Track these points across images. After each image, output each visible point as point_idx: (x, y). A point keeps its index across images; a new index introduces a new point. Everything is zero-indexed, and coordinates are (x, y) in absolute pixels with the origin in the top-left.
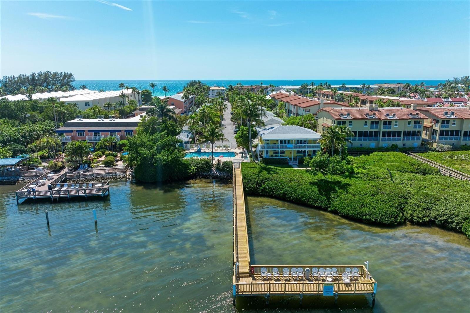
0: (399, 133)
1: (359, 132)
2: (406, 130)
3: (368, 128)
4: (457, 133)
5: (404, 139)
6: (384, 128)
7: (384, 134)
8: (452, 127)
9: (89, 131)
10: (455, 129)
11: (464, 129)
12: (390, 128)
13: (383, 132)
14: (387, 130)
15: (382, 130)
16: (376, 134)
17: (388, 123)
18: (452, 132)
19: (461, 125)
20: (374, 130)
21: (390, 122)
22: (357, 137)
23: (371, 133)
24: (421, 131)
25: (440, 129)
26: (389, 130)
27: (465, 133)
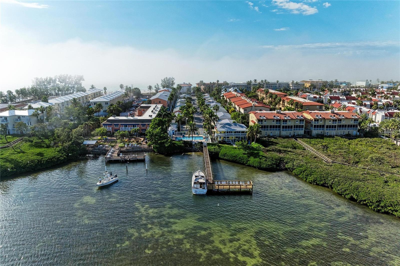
0: (292, 127)
1: (270, 126)
2: (296, 125)
3: (274, 124)
4: (323, 126)
5: (294, 130)
6: (283, 124)
7: (283, 127)
8: (321, 123)
9: (121, 124)
10: (322, 124)
11: (326, 124)
12: (286, 124)
13: (283, 126)
14: (285, 125)
15: (282, 125)
16: (279, 126)
17: (285, 121)
18: (320, 126)
19: (325, 122)
20: (278, 125)
21: (286, 121)
22: (269, 129)
23: (276, 127)
24: (303, 125)
25: (314, 124)
26: (286, 125)
27: (327, 126)
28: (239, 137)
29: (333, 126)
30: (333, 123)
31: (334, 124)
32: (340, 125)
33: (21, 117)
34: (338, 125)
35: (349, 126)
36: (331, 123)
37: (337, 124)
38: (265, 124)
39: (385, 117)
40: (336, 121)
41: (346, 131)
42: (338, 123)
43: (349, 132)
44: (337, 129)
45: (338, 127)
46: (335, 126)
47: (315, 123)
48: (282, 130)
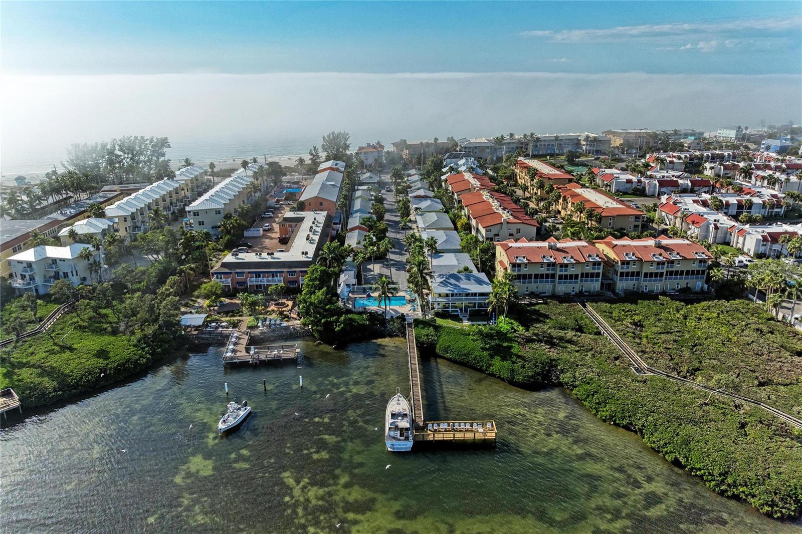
0: (577, 276)
1: (535, 274)
2: (585, 272)
3: (543, 271)
4: (638, 274)
5: (581, 281)
6: (561, 271)
7: (561, 277)
8: (633, 268)
9: (249, 272)
10: (635, 271)
11: (644, 271)
12: (566, 271)
13: (559, 275)
14: (564, 273)
15: (559, 273)
16: (553, 276)
18: (633, 273)
19: (641, 267)
20: (550, 272)
21: (566, 265)
22: (533, 280)
23: (547, 276)
24: (600, 273)
25: (620, 270)
26: (566, 273)
27: (646, 275)
28: (475, 303)
29: (656, 274)
30: (658, 268)
31: (660, 271)
32: (671, 273)
33: (58, 261)
34: (667, 272)
35: (688, 272)
36: (653, 269)
37: (664, 271)
38: (524, 271)
39: (762, 243)
40: (663, 263)
41: (682, 283)
42: (668, 267)
43: (687, 283)
44: (666, 279)
45: (666, 275)
46: (662, 274)
47: (622, 268)
48: (559, 283)
